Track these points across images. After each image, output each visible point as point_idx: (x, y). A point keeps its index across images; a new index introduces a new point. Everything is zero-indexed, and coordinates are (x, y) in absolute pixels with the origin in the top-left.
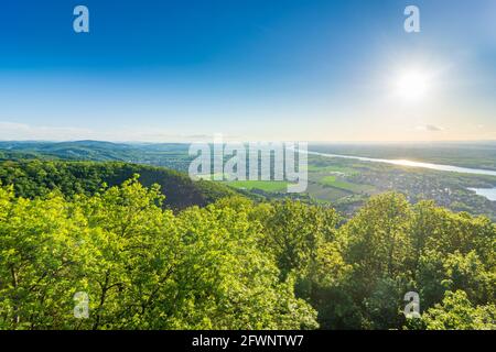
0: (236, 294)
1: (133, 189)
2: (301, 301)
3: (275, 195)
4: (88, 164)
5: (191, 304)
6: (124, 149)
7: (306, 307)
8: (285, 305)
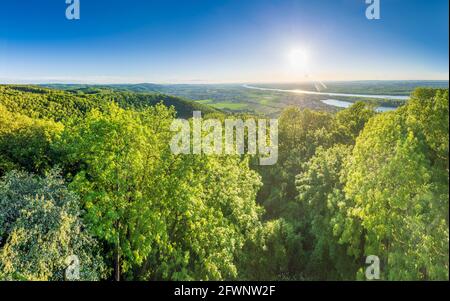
0: (216, 170)
1: (161, 107)
2: (253, 171)
3: (236, 111)
4: (145, 94)
5: (192, 175)
6: (159, 87)
7: (256, 175)
8: (244, 175)
